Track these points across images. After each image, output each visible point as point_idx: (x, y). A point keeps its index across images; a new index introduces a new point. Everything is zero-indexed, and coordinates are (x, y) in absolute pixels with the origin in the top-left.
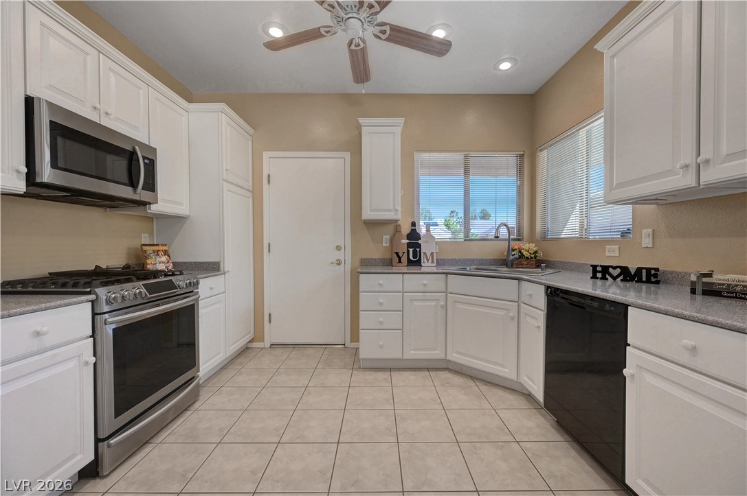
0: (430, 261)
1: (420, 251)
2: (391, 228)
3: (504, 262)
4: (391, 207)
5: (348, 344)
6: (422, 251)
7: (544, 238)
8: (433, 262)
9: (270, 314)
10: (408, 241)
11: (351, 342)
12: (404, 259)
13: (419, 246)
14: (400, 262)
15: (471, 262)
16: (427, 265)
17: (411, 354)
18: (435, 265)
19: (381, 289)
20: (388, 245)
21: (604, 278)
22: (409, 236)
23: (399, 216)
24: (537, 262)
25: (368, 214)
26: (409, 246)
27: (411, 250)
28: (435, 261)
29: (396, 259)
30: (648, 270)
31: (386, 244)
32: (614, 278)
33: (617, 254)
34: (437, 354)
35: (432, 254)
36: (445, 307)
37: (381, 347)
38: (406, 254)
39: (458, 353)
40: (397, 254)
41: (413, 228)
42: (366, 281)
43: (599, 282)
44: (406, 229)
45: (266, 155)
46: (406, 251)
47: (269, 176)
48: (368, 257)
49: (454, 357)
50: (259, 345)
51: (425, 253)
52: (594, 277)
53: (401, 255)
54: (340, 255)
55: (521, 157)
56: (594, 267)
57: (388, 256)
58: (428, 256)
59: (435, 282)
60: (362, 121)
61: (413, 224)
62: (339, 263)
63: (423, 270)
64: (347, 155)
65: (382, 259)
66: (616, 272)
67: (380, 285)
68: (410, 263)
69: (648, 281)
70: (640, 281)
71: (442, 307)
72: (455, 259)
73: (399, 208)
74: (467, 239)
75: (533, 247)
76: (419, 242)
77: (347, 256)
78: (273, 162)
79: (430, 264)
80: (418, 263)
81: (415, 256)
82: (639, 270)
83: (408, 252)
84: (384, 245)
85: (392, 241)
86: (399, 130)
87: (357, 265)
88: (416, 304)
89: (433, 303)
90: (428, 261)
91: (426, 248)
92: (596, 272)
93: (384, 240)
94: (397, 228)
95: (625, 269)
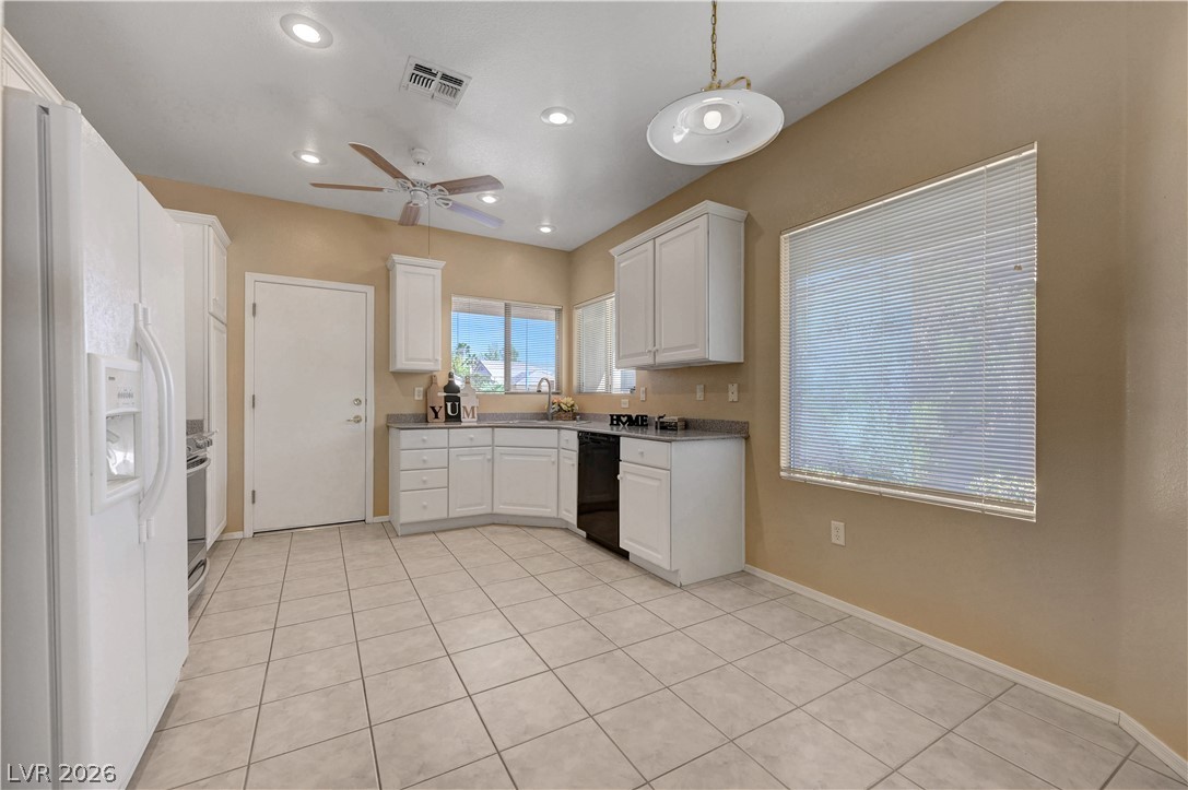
0: (470, 414)
1: (459, 405)
2: (425, 380)
3: (545, 416)
4: (431, 357)
5: (370, 518)
6: (462, 405)
7: (580, 392)
8: (473, 417)
9: (254, 492)
10: (446, 394)
11: (374, 516)
12: (442, 414)
13: (458, 399)
14: (436, 417)
15: (513, 416)
16: (466, 420)
17: (457, 512)
18: (476, 418)
19: (426, 446)
20: (421, 398)
21: (618, 425)
22: (446, 389)
23: (437, 367)
24: (572, 414)
25: (402, 363)
26: (447, 399)
27: (449, 404)
28: (476, 414)
29: (431, 414)
30: (642, 416)
31: (419, 397)
32: (624, 424)
33: (628, 406)
34: (484, 509)
35: (473, 408)
36: (492, 460)
37: (425, 507)
38: (443, 409)
39: (505, 504)
40: (433, 408)
41: (450, 379)
42: (407, 438)
43: (615, 428)
44: (442, 381)
45: (250, 277)
46: (443, 405)
47: (254, 305)
48: (397, 412)
49: (501, 508)
50: (238, 535)
51: (464, 407)
52: (612, 424)
53: (437, 409)
54: (360, 411)
55: (559, 311)
56: (612, 416)
57: (421, 410)
58: (469, 410)
59: (482, 436)
60: (396, 257)
61: (451, 375)
62: (357, 420)
63: (463, 424)
64: (370, 290)
65: (414, 415)
66: (624, 419)
67: (424, 441)
68: (448, 418)
69: (642, 425)
70: (638, 425)
71: (489, 460)
72: (496, 414)
73: (438, 360)
74: (508, 393)
75: (570, 401)
76: (458, 395)
77: (369, 412)
78: (258, 287)
79: (470, 419)
80: (458, 418)
81: (453, 411)
82: (637, 416)
83: (446, 405)
84: (416, 398)
85: (426, 394)
86: (438, 273)
87: (383, 421)
88: (462, 459)
89: (480, 458)
90: (468, 416)
91: (466, 402)
92: (612, 420)
93: (416, 393)
94: (432, 379)
95: (629, 417)
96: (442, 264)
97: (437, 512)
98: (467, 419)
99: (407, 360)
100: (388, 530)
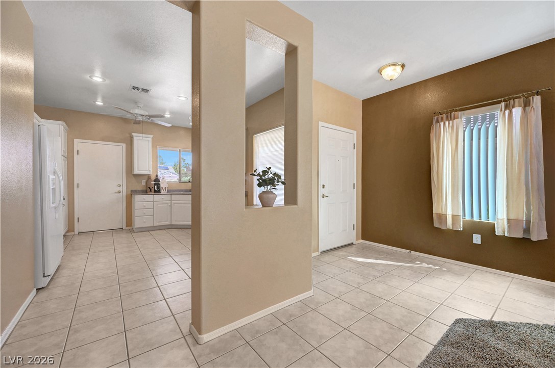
1: (160, 187)
2: (146, 178)
4: (148, 169)
5: (124, 227)
8: (165, 191)
9: (78, 218)
11: (126, 227)
12: (153, 190)
13: (160, 185)
14: (151, 191)
15: (182, 190)
16: (162, 192)
17: (157, 224)
19: (145, 201)
22: (155, 181)
23: (151, 173)
25: (136, 172)
26: (155, 184)
27: (156, 186)
28: (167, 190)
29: (149, 190)
34: (168, 223)
36: (171, 206)
37: (144, 222)
38: (153, 188)
39: (175, 221)
40: (149, 188)
42: (138, 198)
44: (153, 178)
45: (76, 141)
46: (153, 186)
47: (78, 151)
48: (135, 189)
49: (174, 223)
50: (72, 233)
51: (162, 187)
53: (151, 188)
54: (120, 189)
57: (145, 189)
58: (164, 188)
59: (168, 197)
60: (134, 134)
61: (157, 176)
62: (119, 192)
64: (124, 145)
65: (142, 190)
67: (144, 199)
68: (155, 191)
71: (169, 206)
72: (175, 190)
73: (151, 170)
74: (180, 181)
76: (160, 183)
77: (124, 189)
78: (78, 144)
80: (159, 191)
81: (157, 188)
83: (155, 187)
84: (143, 184)
85: (147, 182)
86: (150, 139)
87: (129, 192)
88: (159, 205)
89: (166, 205)
90: (163, 190)
91: (163, 185)
93: (143, 182)
94: (149, 177)
96: (152, 136)
97: (150, 224)
99: (138, 170)
100: (132, 231)
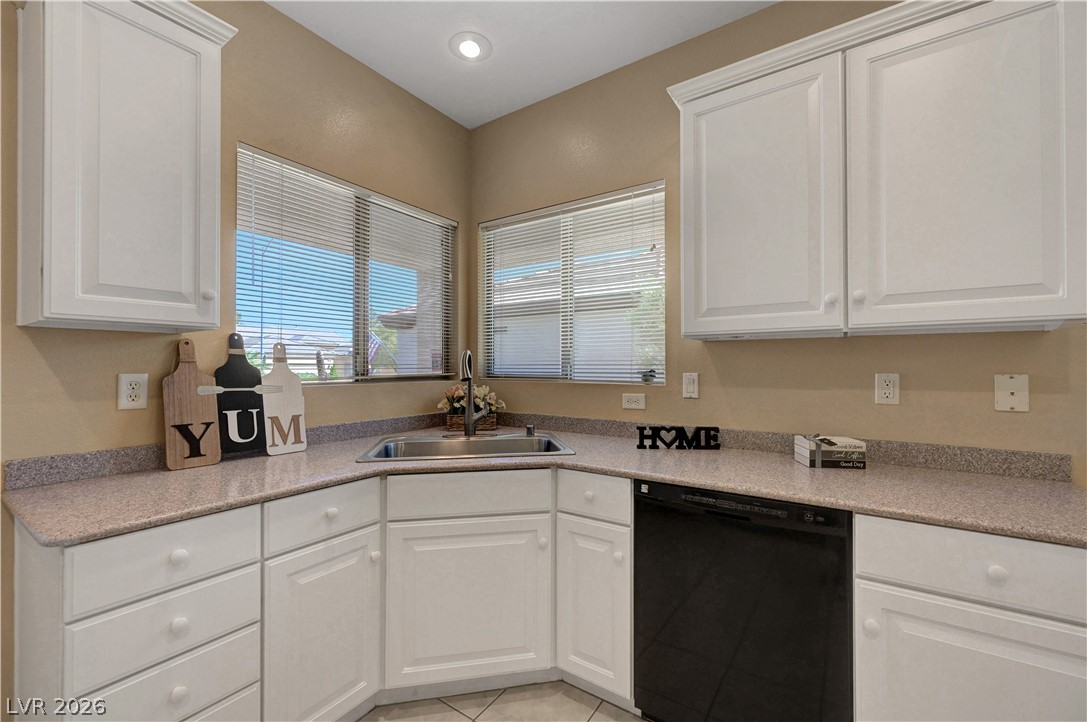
0: (291, 438)
1: (261, 415)
2: (156, 356)
4: (186, 287)
6: (267, 414)
7: (490, 375)
8: (298, 440)
10: (221, 390)
12: (211, 443)
13: (258, 401)
14: (195, 451)
16: (278, 449)
18: (303, 446)
20: (142, 402)
21: (654, 446)
22: (222, 376)
24: (498, 418)
26: (224, 403)
27: (232, 416)
28: (303, 437)
29: (177, 445)
30: (708, 430)
31: (133, 400)
32: (668, 445)
33: (642, 406)
35: (295, 419)
38: (215, 429)
39: (413, 660)
40: (184, 430)
41: (234, 351)
44: (208, 355)
46: (214, 417)
51: (275, 420)
52: (642, 445)
53: (197, 431)
56: (641, 429)
57: (142, 437)
58: (285, 424)
61: (234, 341)
63: (271, 466)
65: (114, 455)
68: (230, 451)
69: (708, 447)
70: (698, 447)
72: (344, 425)
74: (362, 376)
76: (257, 389)
79: (290, 447)
80: (257, 448)
81: (245, 428)
82: (698, 430)
83: (223, 422)
84: (125, 403)
85: (157, 392)
88: (303, 580)
90: (285, 439)
91: (276, 406)
92: (643, 437)
93: (124, 389)
94: (176, 350)
95: (680, 432)
98: (281, 448)
99: (90, 290)
